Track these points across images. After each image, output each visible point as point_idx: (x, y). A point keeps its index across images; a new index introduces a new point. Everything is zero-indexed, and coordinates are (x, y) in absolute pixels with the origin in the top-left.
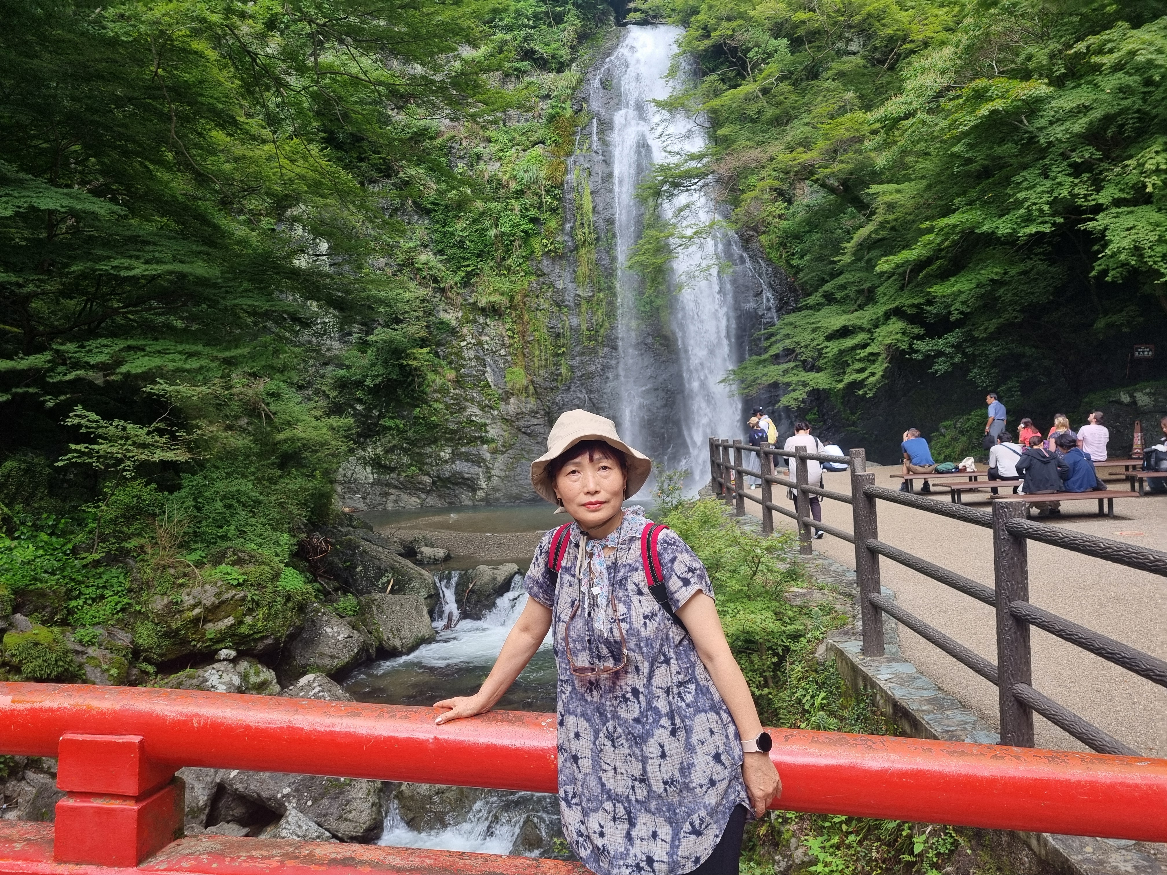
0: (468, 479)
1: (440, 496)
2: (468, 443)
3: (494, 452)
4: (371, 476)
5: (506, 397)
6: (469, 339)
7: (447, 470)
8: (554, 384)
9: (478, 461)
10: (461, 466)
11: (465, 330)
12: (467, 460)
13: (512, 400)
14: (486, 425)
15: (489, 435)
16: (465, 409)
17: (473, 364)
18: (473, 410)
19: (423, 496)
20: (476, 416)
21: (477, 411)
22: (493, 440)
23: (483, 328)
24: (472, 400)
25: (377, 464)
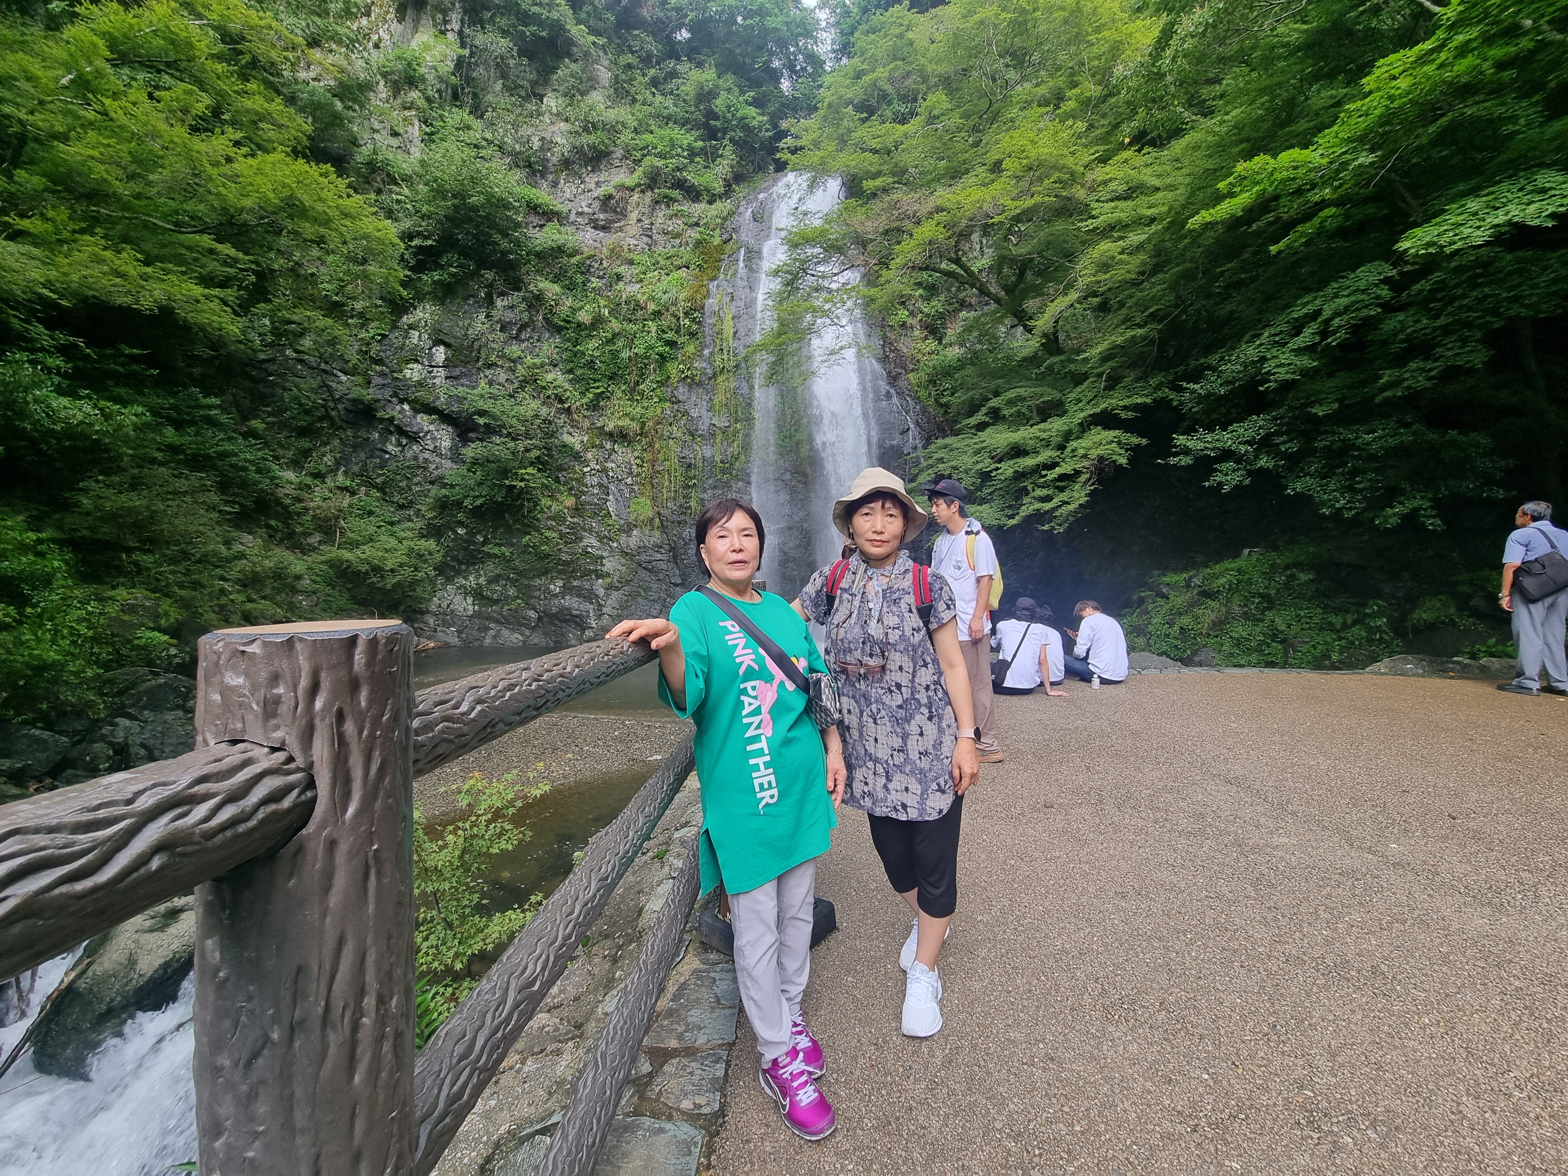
0: (576, 616)
1: (546, 634)
2: (582, 577)
3: (609, 588)
4: (471, 608)
5: (628, 528)
6: (593, 465)
7: (555, 605)
8: (683, 517)
9: (589, 596)
10: (571, 602)
11: (589, 455)
12: (578, 596)
13: (635, 532)
14: (602, 557)
15: (605, 569)
16: (581, 539)
17: (596, 491)
18: (590, 541)
19: (527, 633)
20: (592, 547)
21: (594, 542)
22: (608, 575)
23: (610, 455)
24: (590, 530)
25: (478, 594)
